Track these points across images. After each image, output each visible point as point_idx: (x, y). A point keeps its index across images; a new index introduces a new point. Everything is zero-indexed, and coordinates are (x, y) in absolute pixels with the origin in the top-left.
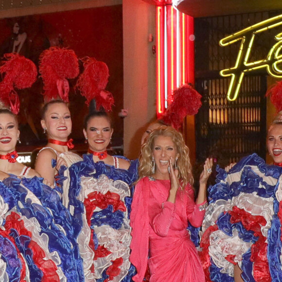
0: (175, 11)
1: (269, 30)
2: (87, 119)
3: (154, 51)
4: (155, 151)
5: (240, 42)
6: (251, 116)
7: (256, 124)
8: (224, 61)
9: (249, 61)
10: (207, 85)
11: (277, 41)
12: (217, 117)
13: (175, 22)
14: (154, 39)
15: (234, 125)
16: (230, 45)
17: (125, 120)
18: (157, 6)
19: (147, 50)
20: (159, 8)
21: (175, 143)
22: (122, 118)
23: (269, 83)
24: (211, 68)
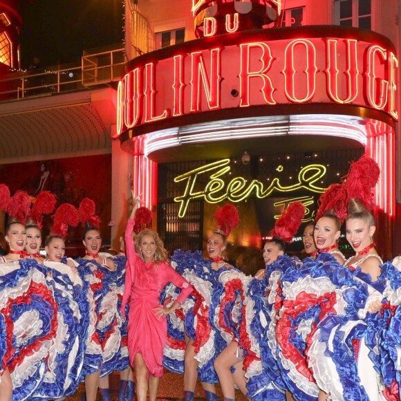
0: (145, 159)
1: (206, 173)
2: (85, 232)
3: (132, 184)
4: (143, 245)
5: (187, 179)
6: (193, 228)
7: (196, 232)
8: (177, 192)
9: (193, 192)
10: (166, 207)
11: (211, 180)
12: (171, 227)
13: (146, 166)
14: (132, 176)
15: (182, 233)
16: (180, 182)
17: (112, 228)
18: (134, 155)
19: (127, 183)
20: (136, 157)
21: (155, 240)
22: (110, 227)
23: (205, 206)
24: (168, 197)
